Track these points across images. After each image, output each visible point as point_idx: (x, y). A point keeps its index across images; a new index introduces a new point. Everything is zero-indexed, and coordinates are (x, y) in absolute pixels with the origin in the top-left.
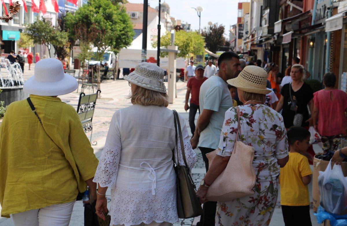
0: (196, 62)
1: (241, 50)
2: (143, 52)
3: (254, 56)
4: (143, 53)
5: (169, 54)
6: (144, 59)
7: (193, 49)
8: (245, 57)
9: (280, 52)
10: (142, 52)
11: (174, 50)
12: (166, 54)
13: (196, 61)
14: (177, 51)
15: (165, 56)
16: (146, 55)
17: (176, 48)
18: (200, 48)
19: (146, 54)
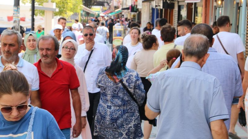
0: (70, 20)
1: (119, 4)
2: (16, 10)
3: (138, 12)
4: (15, 12)
5: (45, 13)
6: (16, 20)
7: (72, 7)
8: (125, 13)
9: (174, 10)
10: (14, 10)
11: (51, 7)
12: (39, 12)
13: (70, 18)
14: (55, 9)
15: (38, 14)
16: (19, 15)
17: (54, 6)
18: (78, 4)
19: (19, 13)
